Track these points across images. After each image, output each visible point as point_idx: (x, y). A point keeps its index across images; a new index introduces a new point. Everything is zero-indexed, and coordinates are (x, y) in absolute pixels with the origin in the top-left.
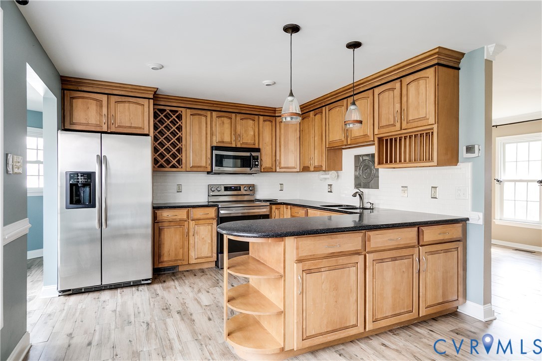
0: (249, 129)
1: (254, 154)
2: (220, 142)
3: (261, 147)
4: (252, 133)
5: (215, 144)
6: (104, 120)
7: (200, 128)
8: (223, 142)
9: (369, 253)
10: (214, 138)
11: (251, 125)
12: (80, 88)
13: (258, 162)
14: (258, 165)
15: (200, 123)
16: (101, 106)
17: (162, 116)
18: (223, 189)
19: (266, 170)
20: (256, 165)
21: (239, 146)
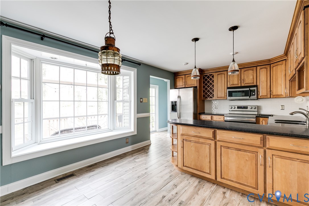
0: (250, 75)
1: (251, 89)
2: (232, 85)
3: (258, 84)
4: (252, 77)
5: (229, 86)
6: (184, 84)
7: (221, 80)
8: (234, 85)
9: (218, 141)
10: (229, 83)
11: (251, 73)
12: (178, 75)
13: (255, 93)
14: (255, 94)
15: (221, 77)
16: (183, 79)
17: (206, 78)
18: (236, 107)
19: (262, 97)
20: (253, 95)
21: (243, 85)
